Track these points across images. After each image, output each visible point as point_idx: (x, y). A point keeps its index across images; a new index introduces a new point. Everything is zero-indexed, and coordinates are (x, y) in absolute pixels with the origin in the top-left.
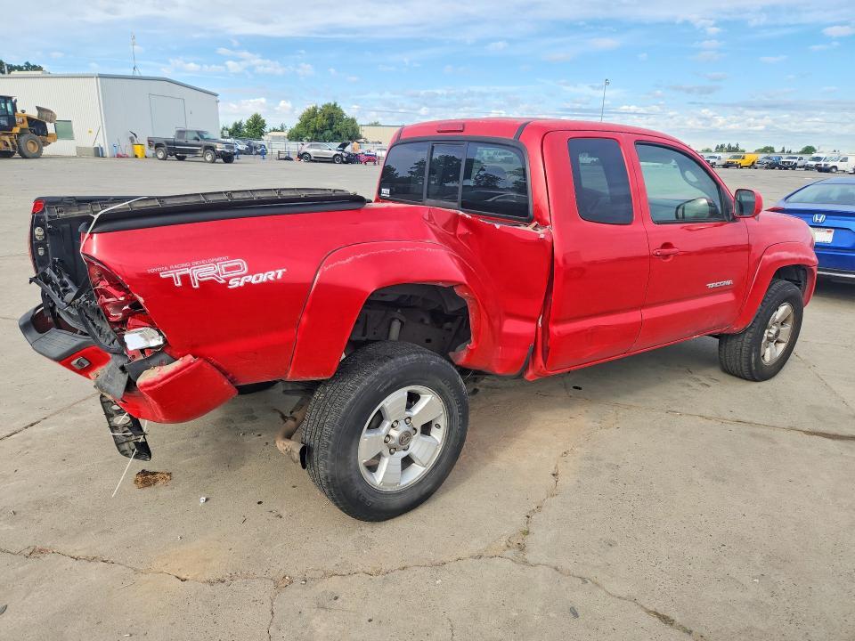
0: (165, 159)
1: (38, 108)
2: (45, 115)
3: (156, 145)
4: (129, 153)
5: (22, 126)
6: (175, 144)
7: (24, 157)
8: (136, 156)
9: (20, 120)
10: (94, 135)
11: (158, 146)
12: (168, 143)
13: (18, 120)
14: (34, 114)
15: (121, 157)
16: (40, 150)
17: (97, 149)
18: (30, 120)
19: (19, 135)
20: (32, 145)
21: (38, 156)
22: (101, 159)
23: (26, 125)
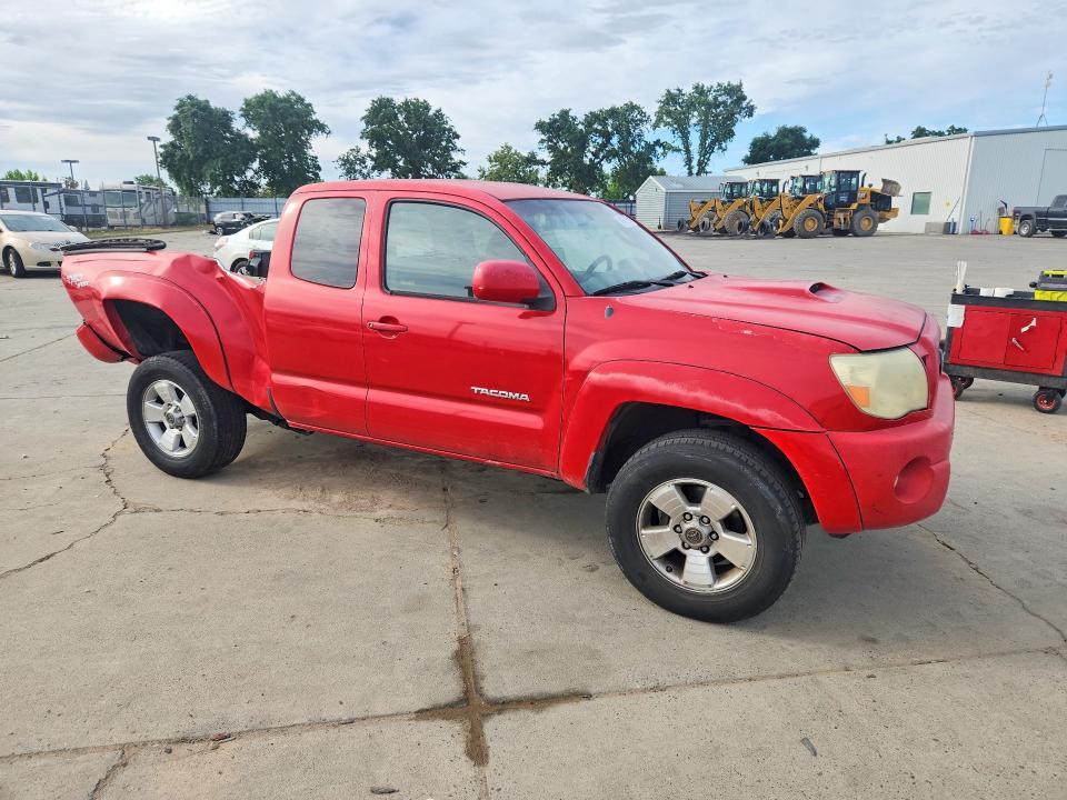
0: (1029, 235)
1: (884, 181)
2: (889, 187)
3: (1022, 216)
4: (991, 228)
5: (863, 201)
6: (1048, 214)
7: (856, 235)
8: (1001, 233)
9: (863, 195)
10: (951, 207)
11: (1025, 218)
12: (1039, 214)
13: (860, 195)
14: (878, 187)
15: (977, 233)
16: (875, 226)
17: (947, 225)
18: (873, 194)
19: (855, 211)
20: (866, 222)
21: (871, 233)
22: (951, 237)
23: (868, 200)
